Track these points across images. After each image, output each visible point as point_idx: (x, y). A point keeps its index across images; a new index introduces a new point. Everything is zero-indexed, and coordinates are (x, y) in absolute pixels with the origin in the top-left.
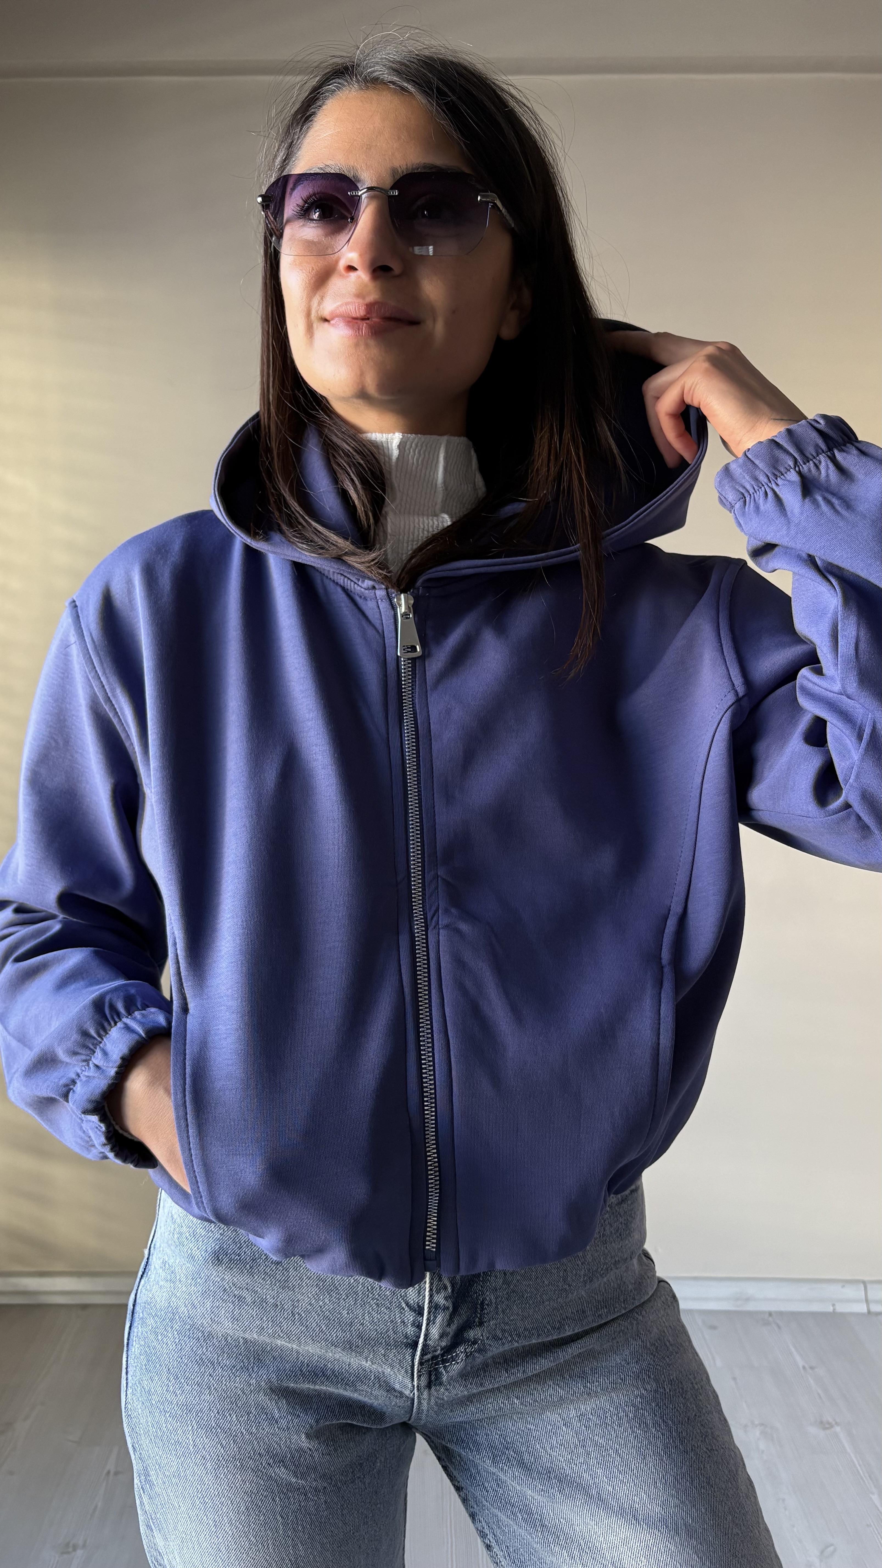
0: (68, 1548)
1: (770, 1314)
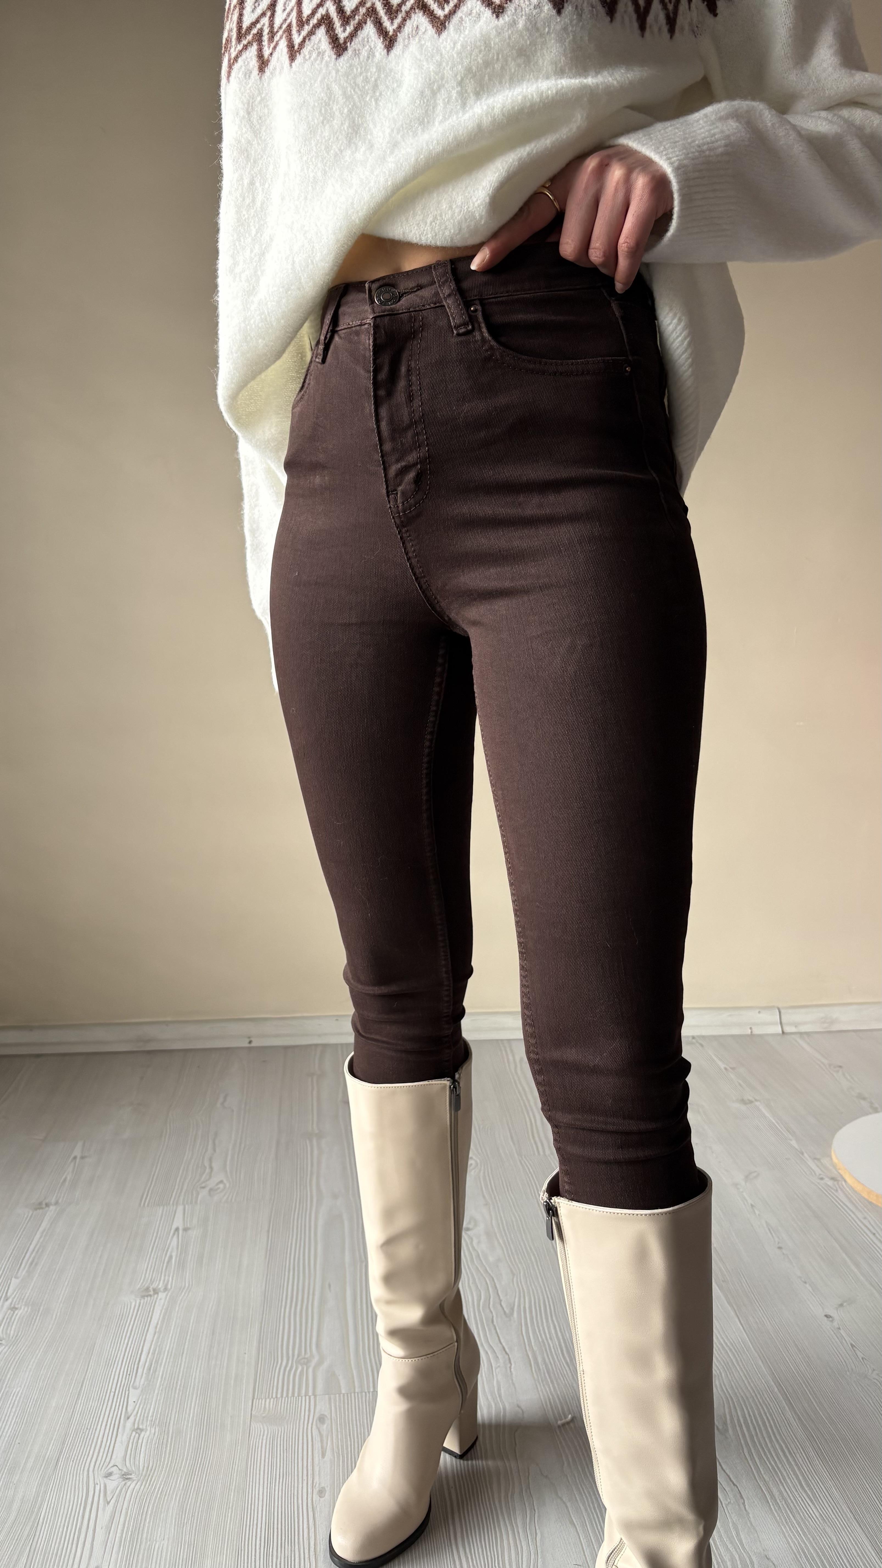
0: (41, 1206)
1: (693, 1038)
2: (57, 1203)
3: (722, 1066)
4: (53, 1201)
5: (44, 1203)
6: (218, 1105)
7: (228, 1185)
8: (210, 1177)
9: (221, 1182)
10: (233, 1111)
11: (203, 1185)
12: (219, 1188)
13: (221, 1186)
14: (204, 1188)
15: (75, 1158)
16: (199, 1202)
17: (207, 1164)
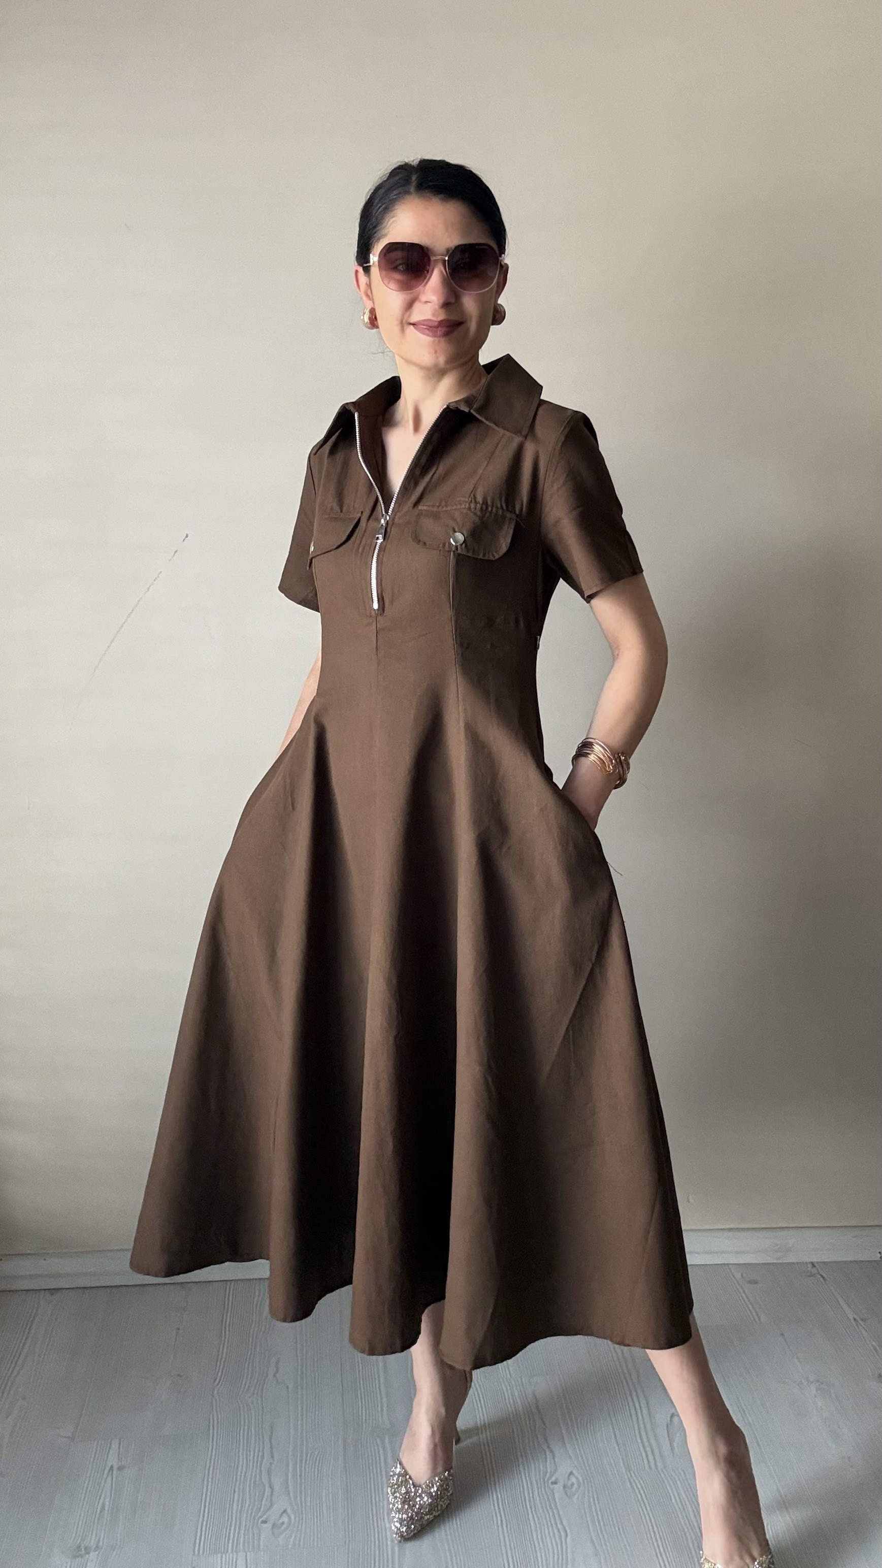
0: (80, 1551)
1: (813, 1265)
2: (97, 1547)
3: (851, 1316)
4: (93, 1544)
5: (82, 1547)
6: (271, 1376)
7: (293, 1517)
8: (271, 1505)
9: (285, 1511)
10: (288, 1388)
11: (263, 1518)
12: (283, 1523)
13: (285, 1519)
14: (264, 1522)
15: (112, 1468)
16: (262, 1547)
17: (265, 1480)
